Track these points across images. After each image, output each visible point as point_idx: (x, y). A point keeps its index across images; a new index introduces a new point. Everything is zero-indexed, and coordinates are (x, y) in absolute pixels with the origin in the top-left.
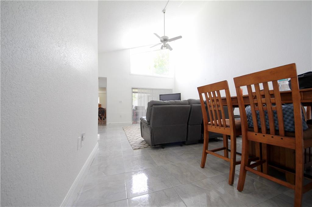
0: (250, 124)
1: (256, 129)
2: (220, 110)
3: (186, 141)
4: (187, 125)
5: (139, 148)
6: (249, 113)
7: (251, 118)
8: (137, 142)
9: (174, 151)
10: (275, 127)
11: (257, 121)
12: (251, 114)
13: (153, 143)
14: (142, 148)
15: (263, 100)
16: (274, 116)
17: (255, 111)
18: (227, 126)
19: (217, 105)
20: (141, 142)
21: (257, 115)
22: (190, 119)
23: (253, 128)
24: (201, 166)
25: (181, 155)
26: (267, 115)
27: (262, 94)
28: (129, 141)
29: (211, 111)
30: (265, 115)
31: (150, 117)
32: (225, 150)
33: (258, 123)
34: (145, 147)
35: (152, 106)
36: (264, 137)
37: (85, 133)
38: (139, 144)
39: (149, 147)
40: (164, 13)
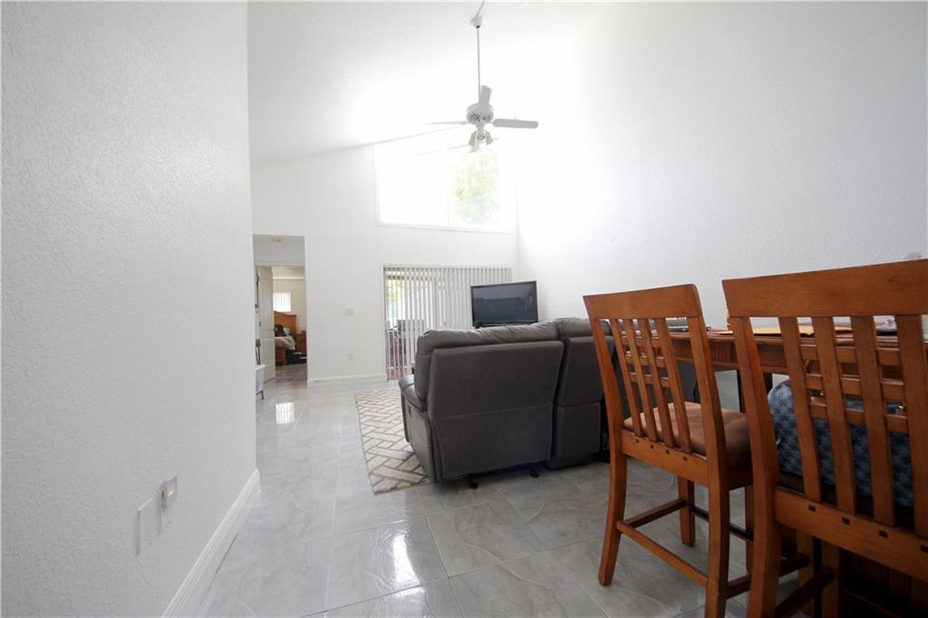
0: (786, 460)
1: (812, 485)
2: (670, 389)
3: (549, 458)
4: (551, 408)
5: (393, 489)
6: (785, 418)
7: (790, 439)
8: (389, 458)
9: (510, 501)
10: (897, 494)
11: (820, 457)
12: (794, 425)
13: (438, 474)
14: (403, 488)
15: (850, 381)
16: (894, 452)
17: (812, 419)
18: (694, 450)
19: (658, 368)
20: (404, 461)
21: (818, 433)
22: (563, 389)
23: (801, 478)
24: (600, 578)
25: (532, 520)
26: (864, 441)
27: (846, 355)
28: (365, 453)
29: (635, 385)
30: (854, 442)
31: (427, 386)
32: (683, 510)
33: (820, 465)
34: (413, 484)
35: (432, 351)
36: (845, 525)
37: (175, 479)
38: (397, 468)
39: (428, 481)
40: (478, 27)
